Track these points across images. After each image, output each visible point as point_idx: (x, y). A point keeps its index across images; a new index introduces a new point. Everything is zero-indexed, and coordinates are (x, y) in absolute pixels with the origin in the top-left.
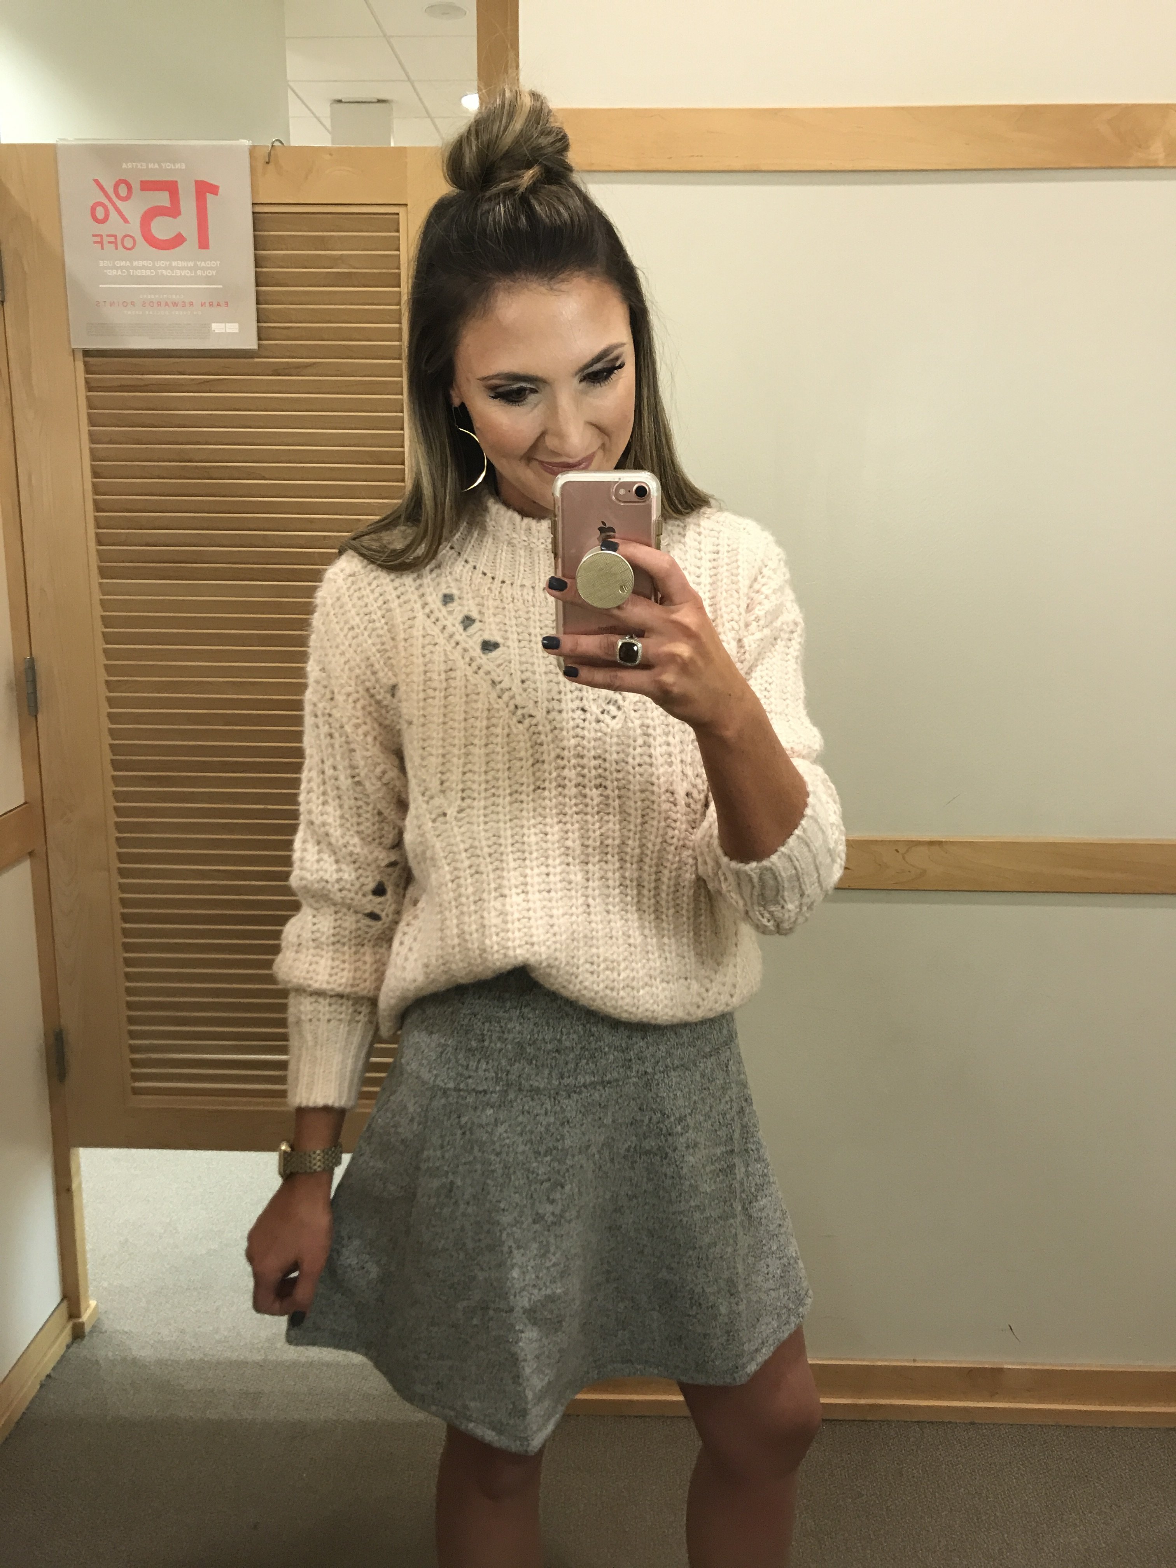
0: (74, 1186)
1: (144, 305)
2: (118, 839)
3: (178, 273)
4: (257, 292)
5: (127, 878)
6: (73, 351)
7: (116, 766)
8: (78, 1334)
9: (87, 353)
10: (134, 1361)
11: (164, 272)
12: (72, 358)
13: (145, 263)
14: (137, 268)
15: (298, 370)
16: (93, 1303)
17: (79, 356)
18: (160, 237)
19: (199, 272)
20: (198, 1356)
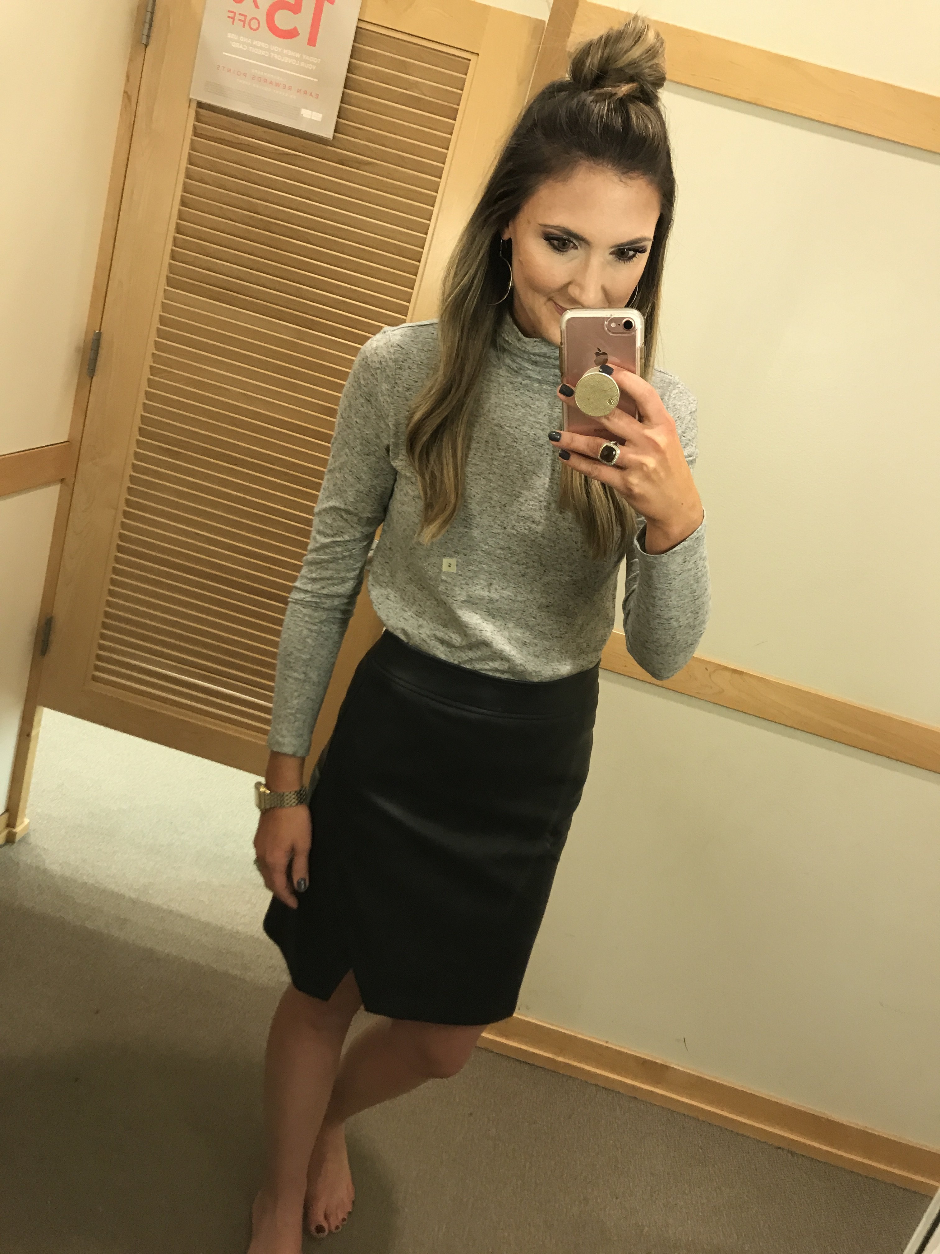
0: (33, 733)
1: (253, 78)
2: (129, 488)
3: (286, 60)
4: (343, 93)
5: (128, 519)
6: (190, 100)
7: (141, 432)
8: (10, 839)
9: (200, 105)
10: (45, 871)
11: (276, 56)
12: (188, 105)
13: (263, 44)
14: (255, 47)
15: (359, 164)
16: (26, 821)
17: (194, 105)
18: (281, 28)
19: (303, 64)
20: (91, 881)
